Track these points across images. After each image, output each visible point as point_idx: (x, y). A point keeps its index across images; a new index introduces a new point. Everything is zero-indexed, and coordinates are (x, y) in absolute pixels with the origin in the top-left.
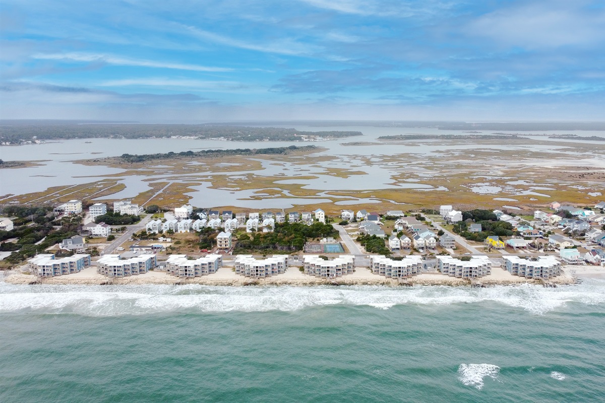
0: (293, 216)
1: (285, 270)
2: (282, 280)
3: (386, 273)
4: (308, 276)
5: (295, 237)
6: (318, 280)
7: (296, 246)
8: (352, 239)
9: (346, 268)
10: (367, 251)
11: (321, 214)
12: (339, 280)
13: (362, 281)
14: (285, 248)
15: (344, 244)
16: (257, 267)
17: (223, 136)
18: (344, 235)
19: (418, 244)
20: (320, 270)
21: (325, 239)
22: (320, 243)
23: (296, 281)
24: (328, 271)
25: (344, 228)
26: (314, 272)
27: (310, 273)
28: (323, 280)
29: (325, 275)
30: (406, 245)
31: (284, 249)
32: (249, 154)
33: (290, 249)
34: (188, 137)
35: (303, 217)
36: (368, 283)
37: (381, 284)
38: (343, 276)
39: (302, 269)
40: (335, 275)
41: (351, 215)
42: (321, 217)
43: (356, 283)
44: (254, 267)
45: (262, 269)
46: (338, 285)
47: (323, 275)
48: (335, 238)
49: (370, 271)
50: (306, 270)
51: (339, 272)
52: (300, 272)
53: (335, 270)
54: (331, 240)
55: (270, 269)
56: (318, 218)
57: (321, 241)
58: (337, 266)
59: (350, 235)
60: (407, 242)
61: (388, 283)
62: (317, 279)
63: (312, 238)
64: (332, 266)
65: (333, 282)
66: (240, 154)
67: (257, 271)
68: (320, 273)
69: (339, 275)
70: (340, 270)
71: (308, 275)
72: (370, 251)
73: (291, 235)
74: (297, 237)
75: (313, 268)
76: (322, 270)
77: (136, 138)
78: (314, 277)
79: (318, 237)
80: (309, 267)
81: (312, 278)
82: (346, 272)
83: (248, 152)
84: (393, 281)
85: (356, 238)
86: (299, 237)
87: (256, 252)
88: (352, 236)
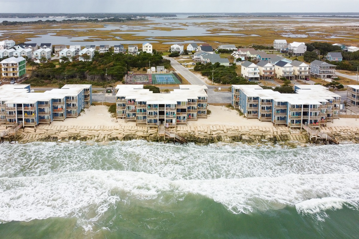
0: (118, 49)
1: (82, 110)
2: (70, 131)
3: (275, 117)
4: (122, 122)
5: (114, 65)
6: (141, 130)
7: (112, 76)
8: (187, 69)
9: (195, 106)
10: (214, 81)
11: (148, 47)
12: (182, 130)
13: (230, 133)
14: (97, 77)
15: (179, 74)
16: (20, 105)
17: (84, 16)
18: (177, 66)
19: (285, 73)
20: (145, 111)
21: (153, 69)
22: (148, 73)
23: (96, 133)
24: (162, 113)
25: (175, 59)
26: (134, 114)
27: (127, 118)
28: (151, 131)
29: (156, 121)
30: (268, 73)
31: (96, 80)
32: (97, 22)
33: (103, 78)
34: (60, 17)
35: (129, 51)
36: (244, 137)
37: (270, 139)
38: (190, 123)
39: (112, 109)
40: (174, 121)
41: (181, 49)
42: (148, 50)
43: (219, 139)
44: (14, 105)
45: (30, 109)
46: (182, 142)
47: (150, 121)
48: (166, 68)
49: (235, 111)
50: (119, 110)
51: (182, 115)
52: (110, 114)
53: (175, 111)
54: (161, 69)
55: (48, 109)
56: (146, 51)
57: (149, 70)
58: (179, 103)
59: (184, 65)
60: (268, 69)
61: (284, 138)
62: (139, 128)
63: (137, 68)
64: (168, 103)
65: (172, 136)
66: (91, 22)
67: (20, 113)
68: (145, 117)
69: (182, 122)
70: (183, 110)
71: (123, 120)
72: (219, 82)
73: (110, 63)
74: (117, 65)
75: (132, 107)
76: (148, 111)
77: (25, 18)
78: (134, 124)
79: (145, 67)
80: (124, 105)
81: (130, 127)
82: (195, 114)
83: (97, 21)
84: (294, 134)
85: (193, 68)
86: (119, 65)
87: (54, 83)
88: (187, 66)
